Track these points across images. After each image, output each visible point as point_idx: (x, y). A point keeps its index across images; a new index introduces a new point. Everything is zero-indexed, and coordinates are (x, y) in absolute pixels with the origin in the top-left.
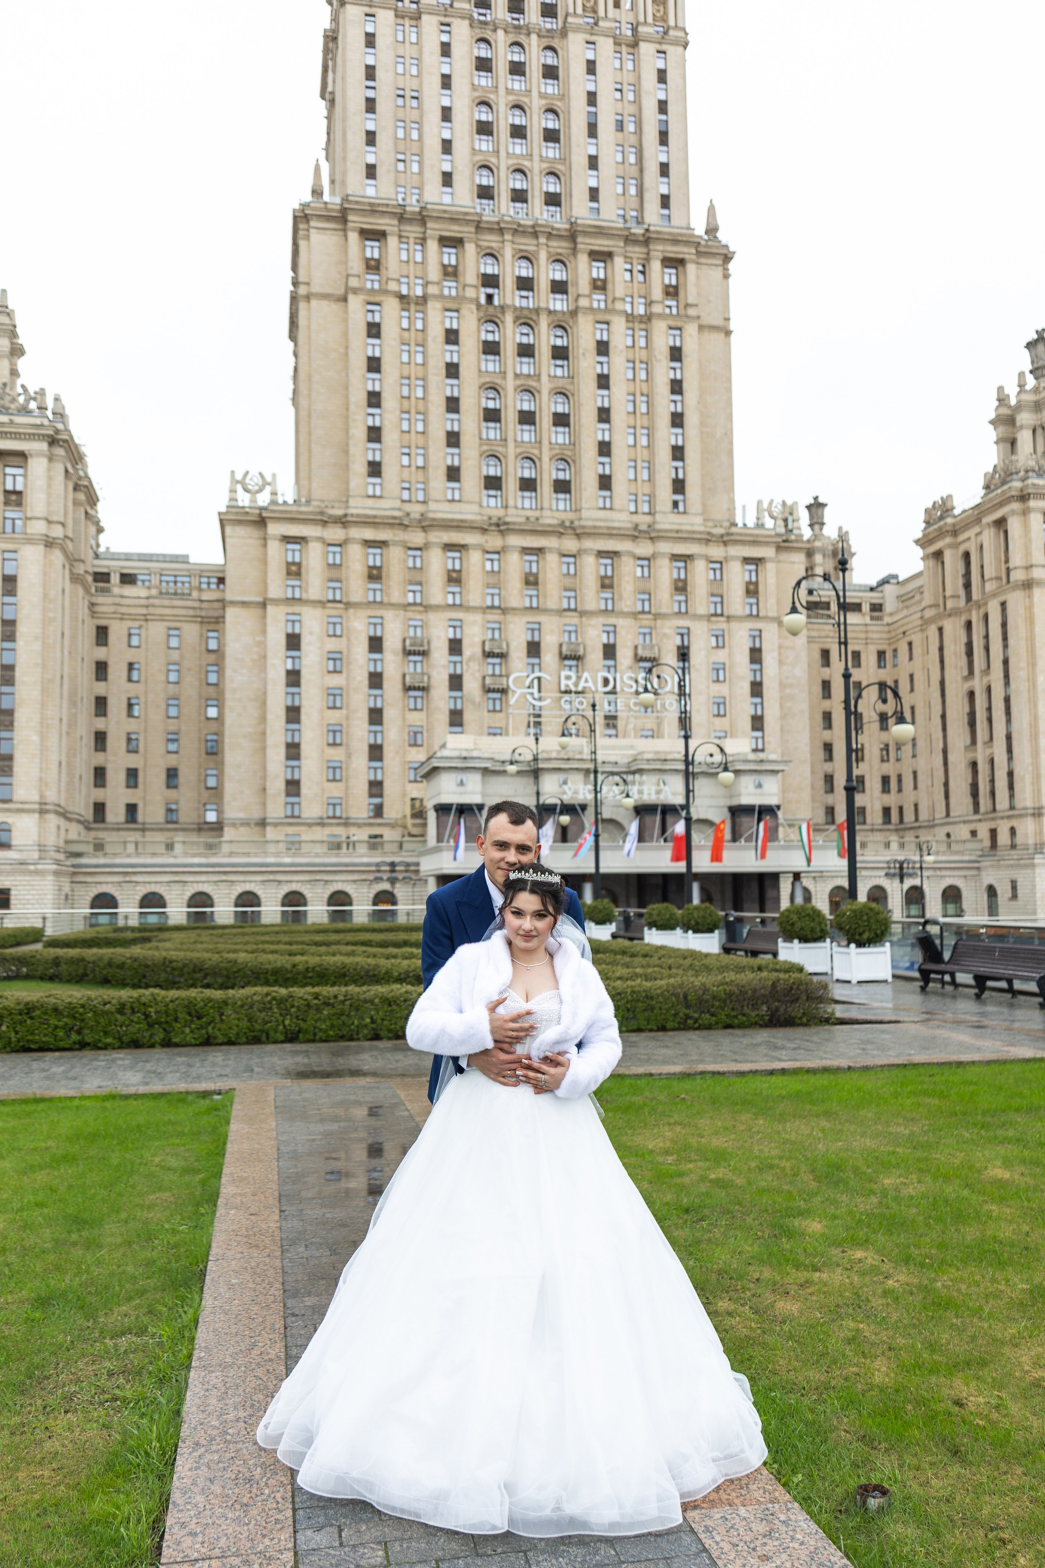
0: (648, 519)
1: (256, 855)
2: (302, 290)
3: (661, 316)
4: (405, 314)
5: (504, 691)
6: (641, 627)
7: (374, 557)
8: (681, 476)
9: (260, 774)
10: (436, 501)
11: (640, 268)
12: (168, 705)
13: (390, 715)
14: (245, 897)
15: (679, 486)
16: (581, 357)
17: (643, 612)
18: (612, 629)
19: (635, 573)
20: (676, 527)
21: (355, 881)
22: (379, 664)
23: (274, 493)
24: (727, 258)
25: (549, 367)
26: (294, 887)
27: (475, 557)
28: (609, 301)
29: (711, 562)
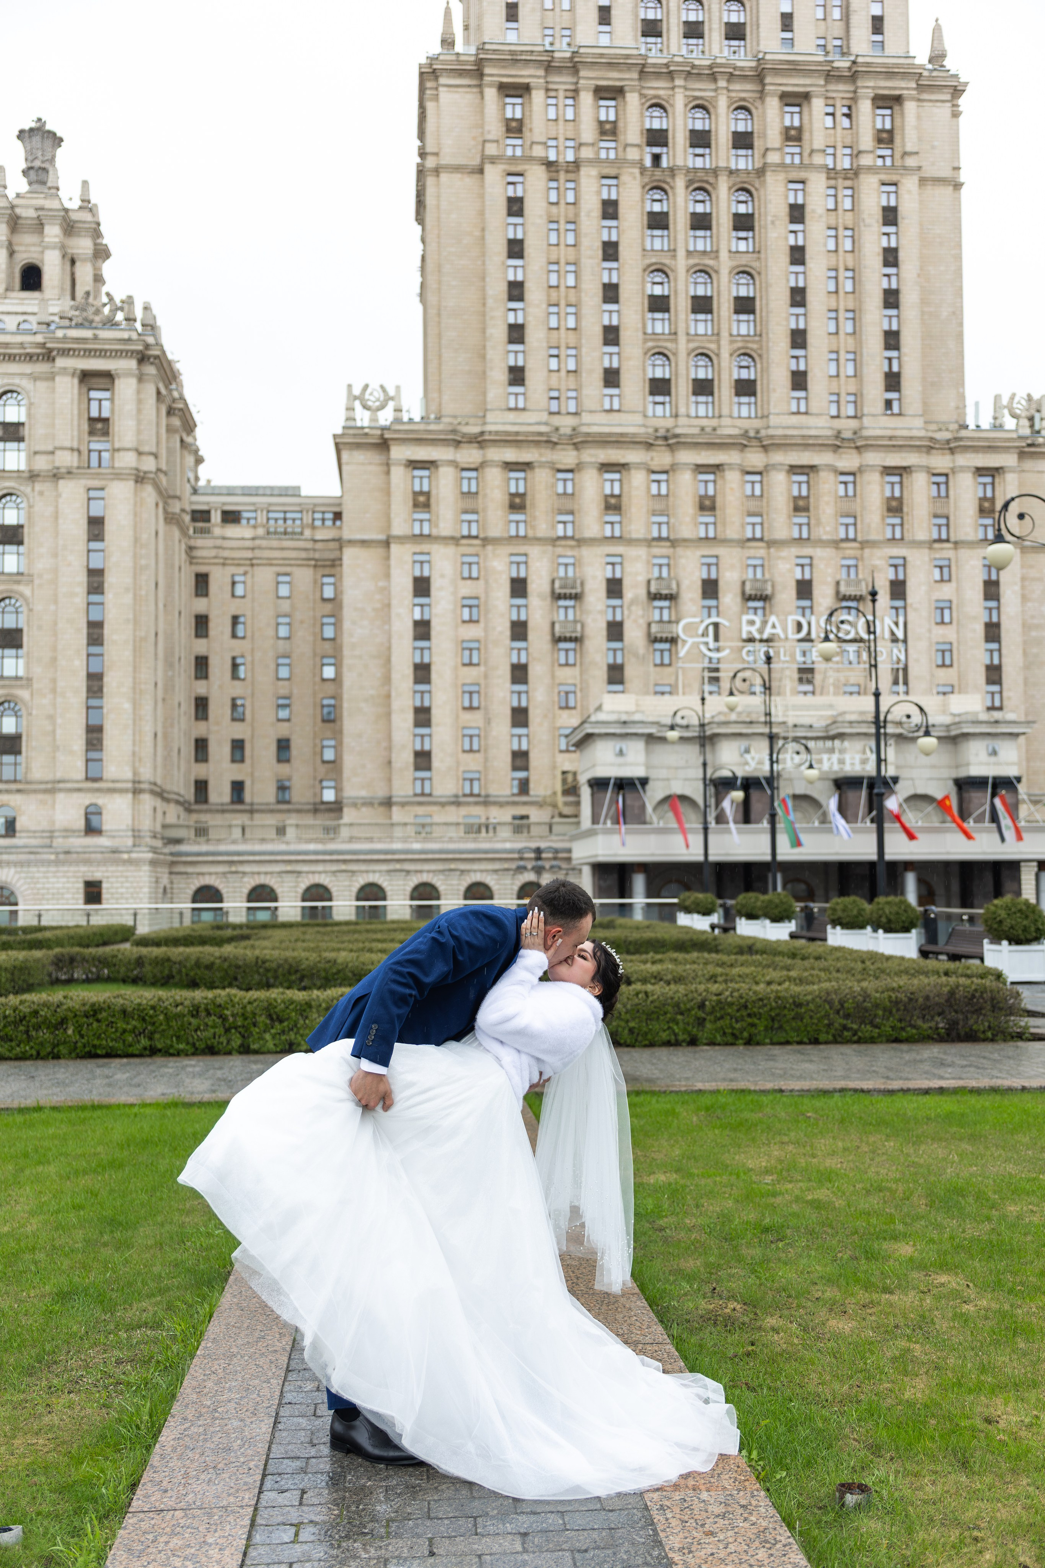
0: (853, 424)
1: (380, 840)
2: (430, 163)
3: (871, 169)
4: (554, 184)
5: (673, 641)
6: (844, 558)
7: (517, 483)
8: (895, 369)
9: (384, 744)
10: (591, 412)
11: (845, 110)
12: (278, 665)
13: (536, 671)
14: (368, 889)
15: (893, 381)
16: (770, 226)
17: (847, 540)
18: (807, 561)
19: (836, 491)
20: (889, 433)
21: (496, 871)
22: (523, 610)
23: (398, 410)
24: (957, 91)
25: (729, 241)
26: (425, 878)
27: (638, 478)
28: (806, 154)
29: (934, 475)
